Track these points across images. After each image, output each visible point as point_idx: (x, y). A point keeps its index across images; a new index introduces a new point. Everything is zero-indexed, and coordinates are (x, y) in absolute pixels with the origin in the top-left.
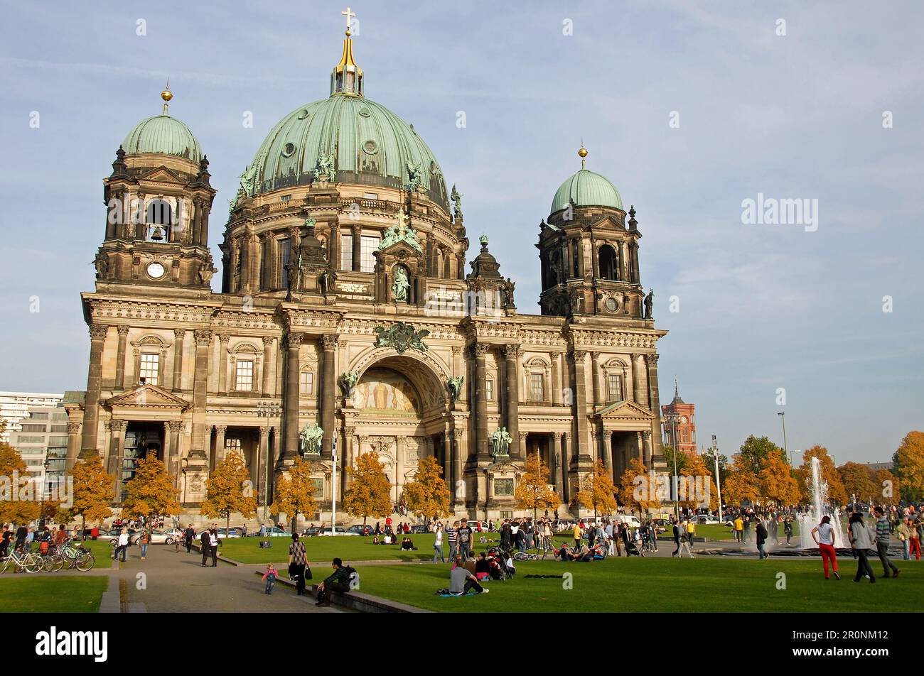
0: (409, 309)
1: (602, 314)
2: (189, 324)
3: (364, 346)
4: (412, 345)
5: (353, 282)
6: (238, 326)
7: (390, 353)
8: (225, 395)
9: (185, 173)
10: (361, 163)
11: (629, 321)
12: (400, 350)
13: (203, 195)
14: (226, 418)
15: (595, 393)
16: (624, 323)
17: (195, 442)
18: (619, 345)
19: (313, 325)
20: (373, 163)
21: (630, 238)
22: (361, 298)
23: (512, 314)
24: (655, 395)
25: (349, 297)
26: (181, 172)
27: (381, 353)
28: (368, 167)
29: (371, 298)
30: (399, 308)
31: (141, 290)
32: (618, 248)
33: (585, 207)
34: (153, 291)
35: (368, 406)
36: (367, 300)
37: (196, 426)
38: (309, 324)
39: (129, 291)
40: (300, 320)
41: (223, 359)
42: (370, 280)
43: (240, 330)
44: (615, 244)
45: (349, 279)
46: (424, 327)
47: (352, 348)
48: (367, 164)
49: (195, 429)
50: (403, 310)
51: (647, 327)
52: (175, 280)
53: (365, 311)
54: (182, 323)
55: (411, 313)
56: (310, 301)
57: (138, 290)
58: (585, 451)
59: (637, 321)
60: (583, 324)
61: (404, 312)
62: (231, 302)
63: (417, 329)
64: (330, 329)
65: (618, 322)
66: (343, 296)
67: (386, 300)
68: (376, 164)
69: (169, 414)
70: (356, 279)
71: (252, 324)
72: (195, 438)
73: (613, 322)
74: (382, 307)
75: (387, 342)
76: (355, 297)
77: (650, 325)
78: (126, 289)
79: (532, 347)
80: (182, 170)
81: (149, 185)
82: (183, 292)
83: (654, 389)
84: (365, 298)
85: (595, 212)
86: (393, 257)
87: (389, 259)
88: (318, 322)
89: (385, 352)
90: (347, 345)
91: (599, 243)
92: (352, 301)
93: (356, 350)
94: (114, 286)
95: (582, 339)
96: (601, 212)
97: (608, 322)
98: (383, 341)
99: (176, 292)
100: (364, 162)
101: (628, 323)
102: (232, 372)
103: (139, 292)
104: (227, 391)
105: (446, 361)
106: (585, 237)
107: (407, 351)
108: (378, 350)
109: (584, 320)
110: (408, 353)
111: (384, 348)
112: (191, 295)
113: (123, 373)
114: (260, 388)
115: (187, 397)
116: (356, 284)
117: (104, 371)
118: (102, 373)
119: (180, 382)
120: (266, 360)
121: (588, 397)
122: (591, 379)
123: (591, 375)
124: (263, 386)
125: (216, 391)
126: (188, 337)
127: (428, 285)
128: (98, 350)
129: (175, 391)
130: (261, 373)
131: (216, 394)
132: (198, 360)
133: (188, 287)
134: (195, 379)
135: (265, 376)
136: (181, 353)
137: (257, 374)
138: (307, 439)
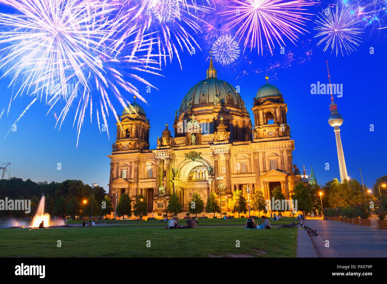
1: (266, 137)
3: (183, 160)
4: (197, 158)
6: (147, 159)
8: (145, 179)
12: (193, 160)
14: (144, 186)
15: (264, 168)
17: (134, 193)
18: (273, 148)
22: (181, 145)
24: (291, 166)
25: (178, 145)
29: (184, 145)
34: (124, 152)
35: (197, 178)
37: (135, 189)
38: (161, 156)
40: (159, 155)
41: (144, 168)
42: (184, 139)
44: (273, 110)
45: (178, 140)
46: (200, 152)
52: (130, 148)
53: (183, 149)
54: (131, 160)
55: (196, 147)
57: (121, 152)
58: (259, 190)
61: (194, 148)
63: (198, 153)
64: (167, 156)
65: (273, 139)
66: (176, 145)
67: (189, 145)
71: (151, 157)
74: (187, 147)
75: (188, 158)
78: (118, 152)
79: (240, 153)
81: (124, 123)
82: (131, 151)
84: (183, 145)
85: (264, 99)
89: (189, 161)
91: (265, 111)
92: (179, 147)
93: (180, 162)
101: (279, 139)
102: (147, 172)
104: (145, 178)
105: (209, 162)
106: (260, 110)
107: (196, 160)
108: (186, 161)
113: (118, 175)
114: (154, 176)
115: (132, 181)
116: (180, 141)
117: (114, 175)
118: (113, 176)
119: (131, 176)
120: (155, 168)
121: (261, 169)
122: (262, 162)
123: (262, 161)
124: (155, 175)
125: (142, 178)
126: (133, 164)
127: (202, 138)
128: (112, 170)
129: (129, 179)
130: (154, 172)
131: (141, 179)
132: (135, 170)
133: (133, 149)
134: (134, 175)
135: (155, 172)
136: (131, 168)
137: (153, 172)
138: (160, 191)
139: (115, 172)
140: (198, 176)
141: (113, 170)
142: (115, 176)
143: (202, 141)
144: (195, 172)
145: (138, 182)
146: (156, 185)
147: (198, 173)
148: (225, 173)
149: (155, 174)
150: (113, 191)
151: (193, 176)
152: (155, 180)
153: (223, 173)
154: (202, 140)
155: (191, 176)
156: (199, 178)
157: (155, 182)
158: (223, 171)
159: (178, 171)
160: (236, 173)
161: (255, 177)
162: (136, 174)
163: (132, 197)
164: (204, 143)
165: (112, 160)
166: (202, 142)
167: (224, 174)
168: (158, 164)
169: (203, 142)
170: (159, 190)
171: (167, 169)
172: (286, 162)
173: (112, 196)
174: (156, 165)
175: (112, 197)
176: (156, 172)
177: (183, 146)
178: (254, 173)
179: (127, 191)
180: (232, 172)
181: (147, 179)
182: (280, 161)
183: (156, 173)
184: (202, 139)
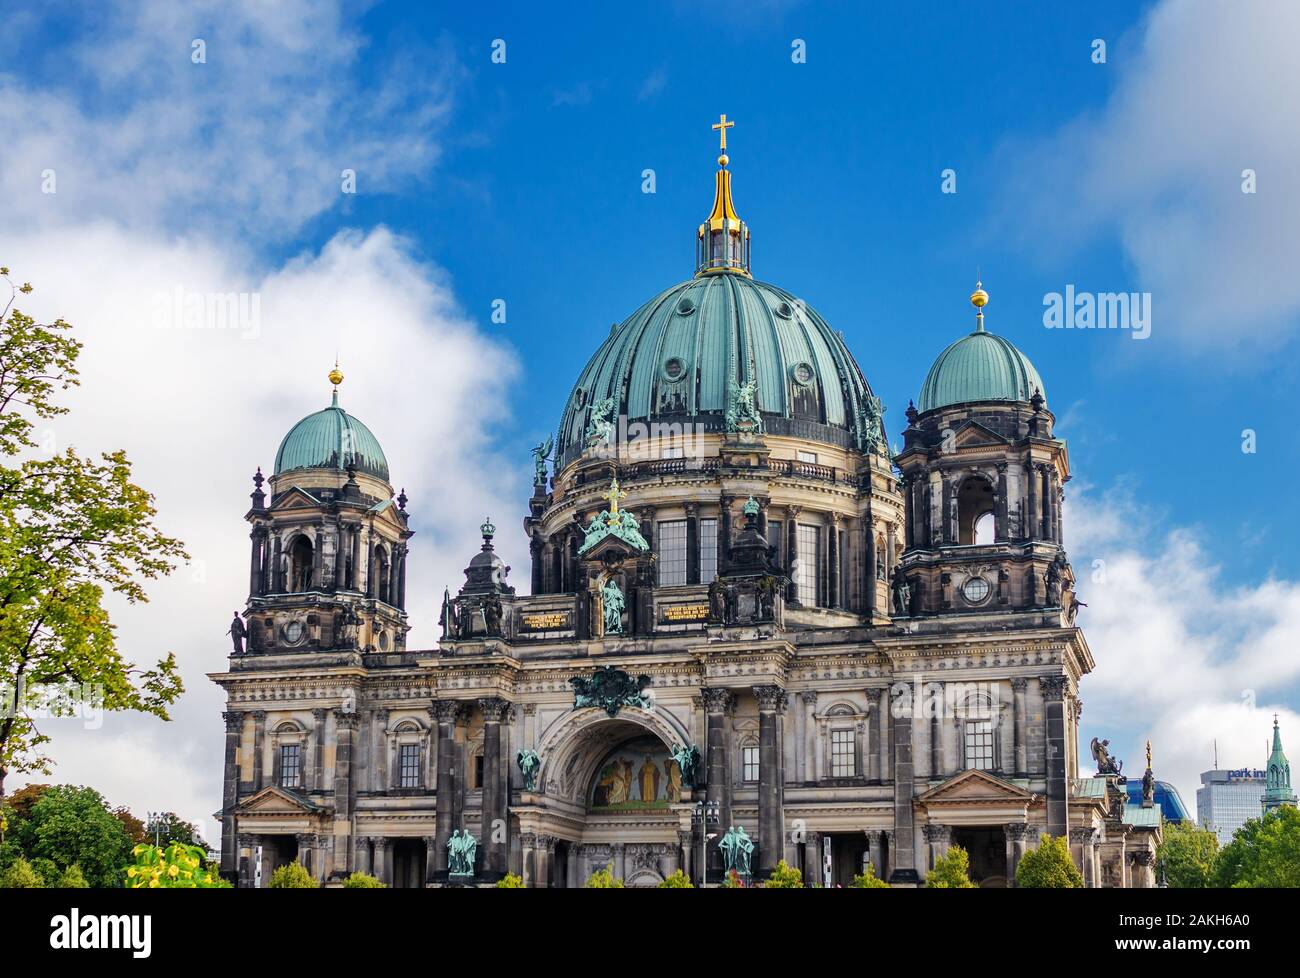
0: (622, 644)
1: (953, 611)
2: (327, 701)
3: (562, 709)
4: (626, 702)
5: (545, 611)
6: (398, 697)
7: (597, 717)
8: (384, 794)
9: (330, 490)
10: (659, 399)
11: (1007, 617)
12: (612, 712)
13: (349, 517)
14: (382, 827)
15: (934, 757)
16: (997, 622)
17: (336, 860)
18: (983, 664)
19: (467, 687)
20: (677, 396)
21: (1025, 454)
22: (556, 635)
23: (767, 633)
24: (1055, 755)
25: (540, 636)
26: (324, 490)
27: (584, 718)
28: (669, 404)
29: (570, 634)
30: (608, 644)
31: (275, 662)
32: (997, 479)
33: (939, 410)
34: (288, 661)
35: (631, 798)
36: (565, 637)
37: (337, 839)
38: (461, 685)
39: (263, 665)
40: (450, 682)
41: (382, 744)
42: (570, 606)
43: (398, 702)
44: (992, 472)
45: (540, 607)
46: (643, 671)
47: (544, 714)
48: (668, 399)
49: (336, 842)
50: (613, 647)
51: (1047, 624)
52: (313, 642)
53: (562, 654)
54: (321, 701)
55: (626, 649)
56: (467, 650)
57: (273, 662)
58: (907, 862)
59: (1024, 616)
60: (914, 633)
61: (615, 650)
62: (388, 664)
63: (633, 675)
64: (489, 690)
65: (985, 623)
66: (532, 635)
68: (683, 396)
69: (296, 824)
70: (550, 607)
71: (413, 691)
72: (337, 855)
73: (974, 624)
74: (583, 645)
75: (587, 700)
76: (549, 635)
77: (1054, 620)
78: (260, 662)
79: (828, 685)
80: (326, 486)
81: (284, 516)
82: (321, 658)
83: (1053, 743)
84: (563, 634)
85: (955, 417)
86: (598, 563)
87: (595, 566)
88: (473, 682)
89: (590, 715)
90: (537, 711)
91: (956, 477)
92: (544, 642)
93: (549, 717)
94: (247, 660)
95: (908, 664)
96: (964, 415)
97: (962, 624)
98: (580, 699)
99: (314, 659)
100: (664, 398)
101: (1006, 621)
102: (394, 761)
103: (273, 665)
104: (389, 787)
105: (684, 721)
106: (933, 470)
107: (622, 711)
108: (577, 713)
109: (914, 626)
110: (626, 714)
111: (584, 710)
112: (329, 661)
113: (261, 773)
114: (427, 782)
115: (330, 801)
116: (551, 616)
117: (243, 772)
118: (239, 774)
119: (320, 780)
120: (432, 742)
121: (921, 766)
122: (929, 732)
123: (930, 726)
124: (430, 779)
125: (373, 790)
126: (331, 719)
127: (656, 601)
128: (233, 745)
129: (314, 793)
130: (428, 761)
131: (372, 794)
132: (339, 750)
133: (328, 650)
134: (336, 776)
135: (431, 765)
136: (320, 742)
137: (423, 762)
138: (452, 853)
139: (245, 754)
140: (635, 785)
141: (239, 746)
142: (247, 776)
143: (653, 617)
144: (622, 767)
145: (352, 809)
146: (439, 828)
147: (635, 771)
148: (756, 777)
149: (431, 771)
150: (239, 846)
151: (611, 787)
152: (432, 801)
153: (748, 777)
154: (655, 614)
155: (603, 784)
156: (639, 797)
157: (434, 813)
158: (748, 769)
159: (536, 762)
160: (809, 778)
161: (892, 800)
162: (346, 770)
163: (330, 879)
164: (665, 628)
165: (233, 699)
166: (655, 621)
167: (752, 782)
168: (447, 728)
169: (659, 624)
170: (447, 850)
171: (488, 751)
172: (1038, 733)
173: (238, 869)
174: (436, 730)
175: (235, 872)
176: (436, 764)
177: (565, 639)
178: (891, 782)
179: (305, 850)
180: (790, 776)
181: (393, 794)
182: (1012, 728)
183: (435, 768)
184: (655, 608)
